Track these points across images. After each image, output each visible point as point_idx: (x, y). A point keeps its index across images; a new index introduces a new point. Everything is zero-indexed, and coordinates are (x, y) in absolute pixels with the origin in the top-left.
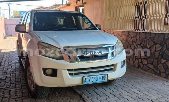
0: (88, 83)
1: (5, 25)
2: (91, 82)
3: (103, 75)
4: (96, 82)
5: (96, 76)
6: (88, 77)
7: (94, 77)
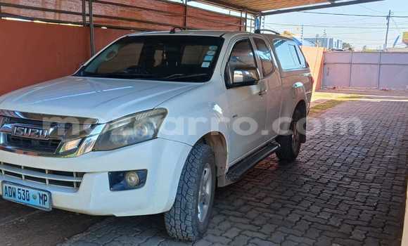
0: (11, 198)
1: (324, 64)
2: (16, 199)
3: (42, 193)
4: (26, 201)
5: (26, 189)
6: (12, 186)
7: (22, 188)
